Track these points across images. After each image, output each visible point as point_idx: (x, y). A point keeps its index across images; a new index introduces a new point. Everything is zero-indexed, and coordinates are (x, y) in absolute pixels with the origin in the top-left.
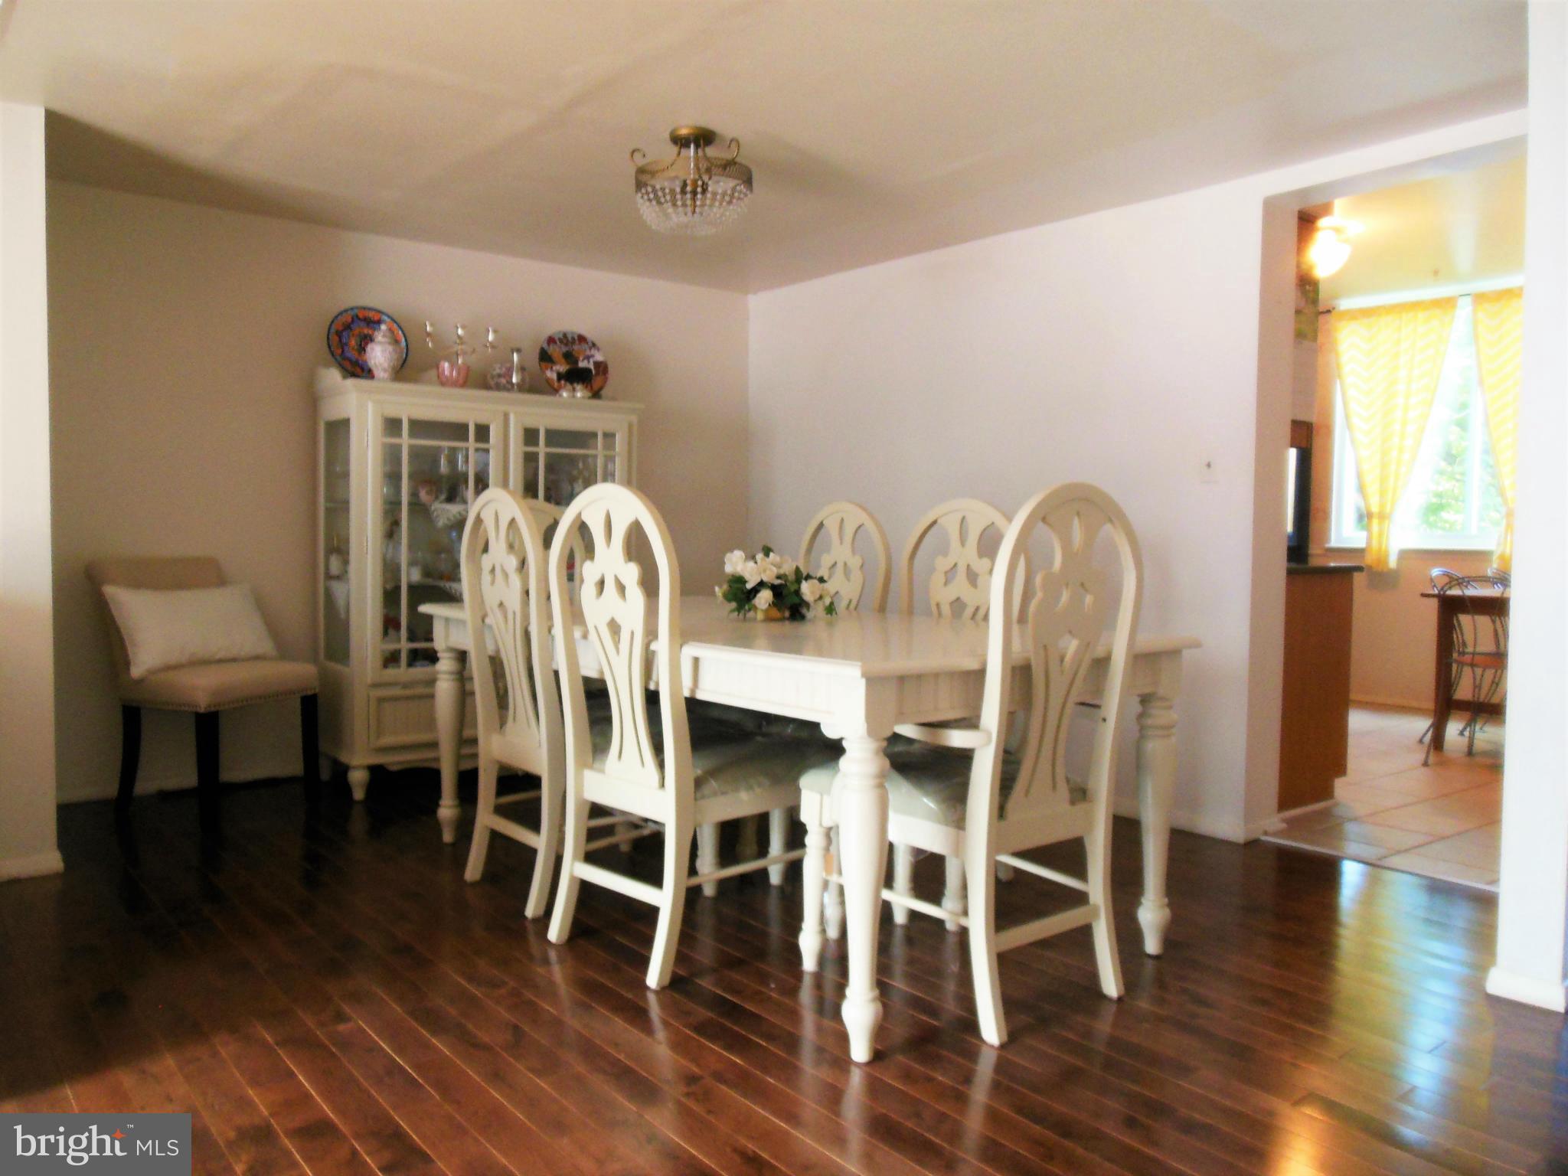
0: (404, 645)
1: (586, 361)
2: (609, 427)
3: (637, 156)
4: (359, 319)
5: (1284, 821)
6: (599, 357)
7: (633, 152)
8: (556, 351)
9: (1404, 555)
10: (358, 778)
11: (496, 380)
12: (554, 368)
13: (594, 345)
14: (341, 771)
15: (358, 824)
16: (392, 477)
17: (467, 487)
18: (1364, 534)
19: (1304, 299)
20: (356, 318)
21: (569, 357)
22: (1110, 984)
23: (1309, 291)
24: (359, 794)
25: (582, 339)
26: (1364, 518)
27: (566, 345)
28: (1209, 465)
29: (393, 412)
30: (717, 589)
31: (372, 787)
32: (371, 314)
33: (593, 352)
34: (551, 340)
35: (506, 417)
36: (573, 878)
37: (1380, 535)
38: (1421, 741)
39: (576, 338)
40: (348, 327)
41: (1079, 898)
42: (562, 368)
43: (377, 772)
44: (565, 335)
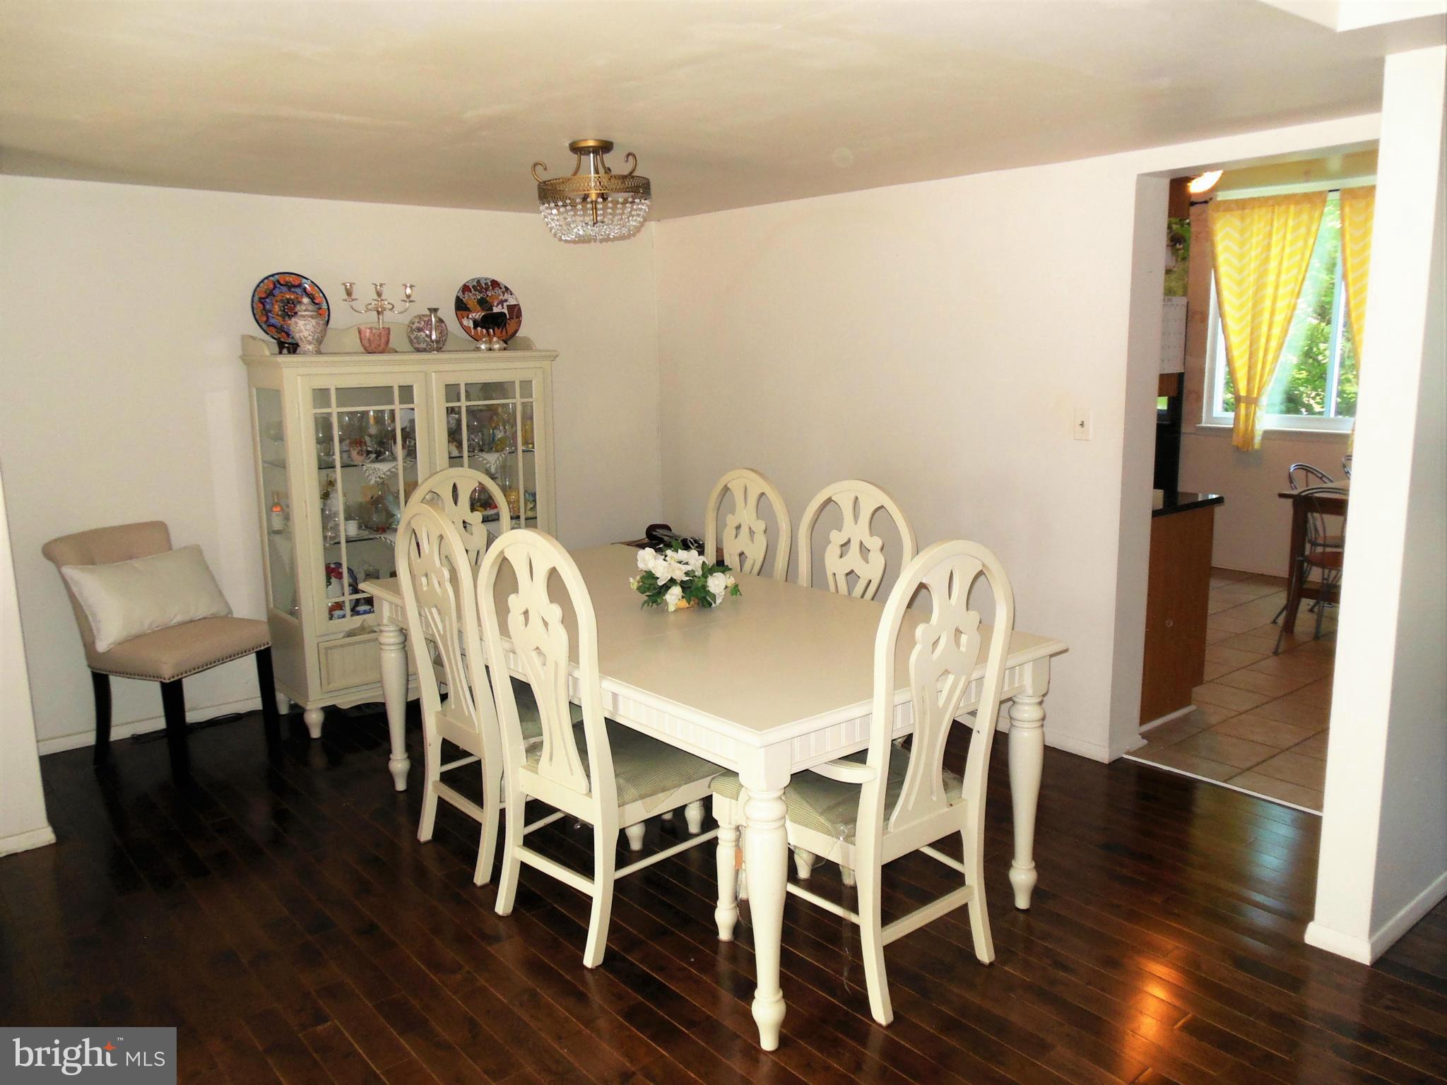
0: (348, 598)
1: (500, 306)
2: (526, 376)
3: (539, 168)
4: (282, 285)
5: (1144, 736)
6: (512, 302)
7: (535, 165)
8: (471, 299)
9: (1268, 435)
10: (314, 719)
11: (415, 333)
12: (470, 316)
13: (507, 289)
14: (297, 713)
15: (318, 760)
16: (325, 441)
17: (395, 443)
18: (1231, 415)
19: (1174, 258)
20: (277, 284)
21: (484, 303)
22: (984, 950)
23: (1180, 249)
24: (316, 733)
25: (495, 284)
26: (1233, 405)
27: (480, 292)
28: (1082, 425)
29: (320, 383)
30: (631, 580)
31: (325, 727)
32: (290, 279)
33: (506, 296)
34: (465, 288)
35: (427, 376)
36: (514, 859)
37: (1247, 416)
38: (1274, 622)
39: (490, 284)
40: (270, 294)
41: (957, 880)
42: (478, 315)
43: (331, 713)
44: (478, 282)
